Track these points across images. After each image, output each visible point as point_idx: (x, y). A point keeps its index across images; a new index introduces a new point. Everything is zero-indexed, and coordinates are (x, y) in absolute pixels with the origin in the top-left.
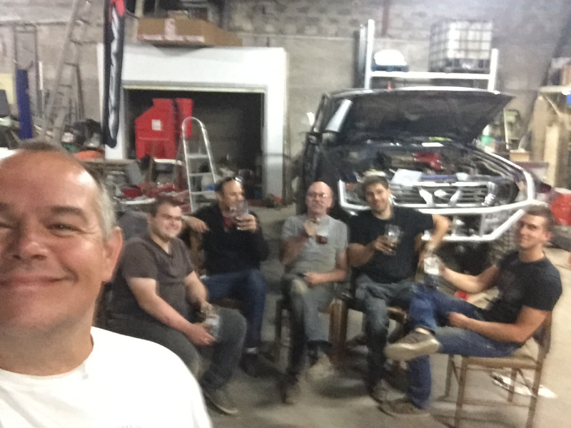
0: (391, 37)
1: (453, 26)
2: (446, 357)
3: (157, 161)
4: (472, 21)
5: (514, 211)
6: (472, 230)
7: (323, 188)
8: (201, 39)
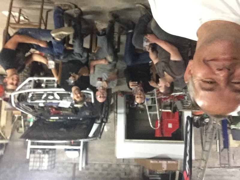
0: (72, 163)
1: (46, 168)
2: (48, 28)
3: (170, 111)
4: (38, 170)
5: (19, 90)
6: (37, 82)
7: (100, 100)
8: (151, 162)
